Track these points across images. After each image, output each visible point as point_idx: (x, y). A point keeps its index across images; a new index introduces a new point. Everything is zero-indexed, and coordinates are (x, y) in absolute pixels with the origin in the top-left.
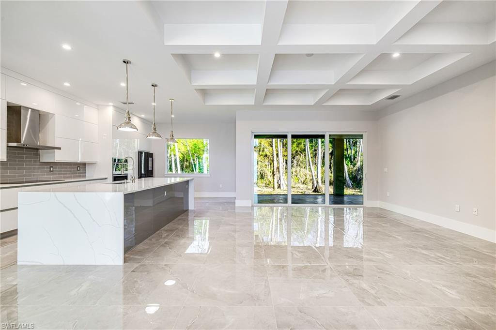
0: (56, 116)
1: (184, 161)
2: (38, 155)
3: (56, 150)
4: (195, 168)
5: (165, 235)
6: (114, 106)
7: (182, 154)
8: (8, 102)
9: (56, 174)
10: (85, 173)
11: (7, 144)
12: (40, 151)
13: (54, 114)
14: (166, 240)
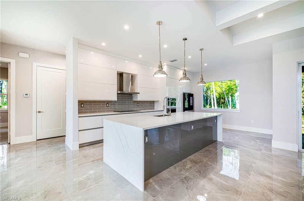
0: (138, 75)
1: (220, 99)
2: (132, 97)
3: (138, 94)
4: (229, 105)
5: (188, 166)
6: (167, 65)
7: (219, 94)
8: (117, 71)
9: (140, 107)
10: (154, 107)
11: (117, 92)
12: (133, 95)
13: (137, 75)
14: (187, 174)
